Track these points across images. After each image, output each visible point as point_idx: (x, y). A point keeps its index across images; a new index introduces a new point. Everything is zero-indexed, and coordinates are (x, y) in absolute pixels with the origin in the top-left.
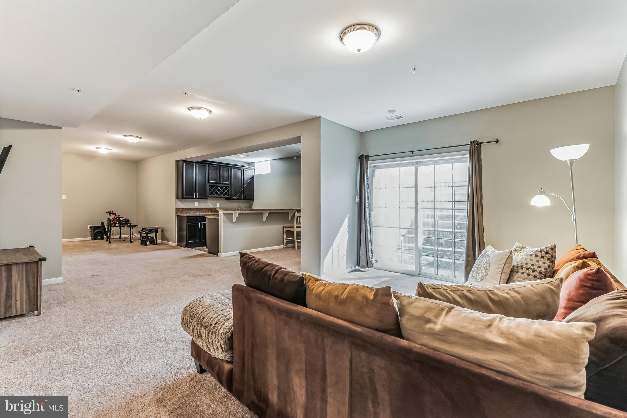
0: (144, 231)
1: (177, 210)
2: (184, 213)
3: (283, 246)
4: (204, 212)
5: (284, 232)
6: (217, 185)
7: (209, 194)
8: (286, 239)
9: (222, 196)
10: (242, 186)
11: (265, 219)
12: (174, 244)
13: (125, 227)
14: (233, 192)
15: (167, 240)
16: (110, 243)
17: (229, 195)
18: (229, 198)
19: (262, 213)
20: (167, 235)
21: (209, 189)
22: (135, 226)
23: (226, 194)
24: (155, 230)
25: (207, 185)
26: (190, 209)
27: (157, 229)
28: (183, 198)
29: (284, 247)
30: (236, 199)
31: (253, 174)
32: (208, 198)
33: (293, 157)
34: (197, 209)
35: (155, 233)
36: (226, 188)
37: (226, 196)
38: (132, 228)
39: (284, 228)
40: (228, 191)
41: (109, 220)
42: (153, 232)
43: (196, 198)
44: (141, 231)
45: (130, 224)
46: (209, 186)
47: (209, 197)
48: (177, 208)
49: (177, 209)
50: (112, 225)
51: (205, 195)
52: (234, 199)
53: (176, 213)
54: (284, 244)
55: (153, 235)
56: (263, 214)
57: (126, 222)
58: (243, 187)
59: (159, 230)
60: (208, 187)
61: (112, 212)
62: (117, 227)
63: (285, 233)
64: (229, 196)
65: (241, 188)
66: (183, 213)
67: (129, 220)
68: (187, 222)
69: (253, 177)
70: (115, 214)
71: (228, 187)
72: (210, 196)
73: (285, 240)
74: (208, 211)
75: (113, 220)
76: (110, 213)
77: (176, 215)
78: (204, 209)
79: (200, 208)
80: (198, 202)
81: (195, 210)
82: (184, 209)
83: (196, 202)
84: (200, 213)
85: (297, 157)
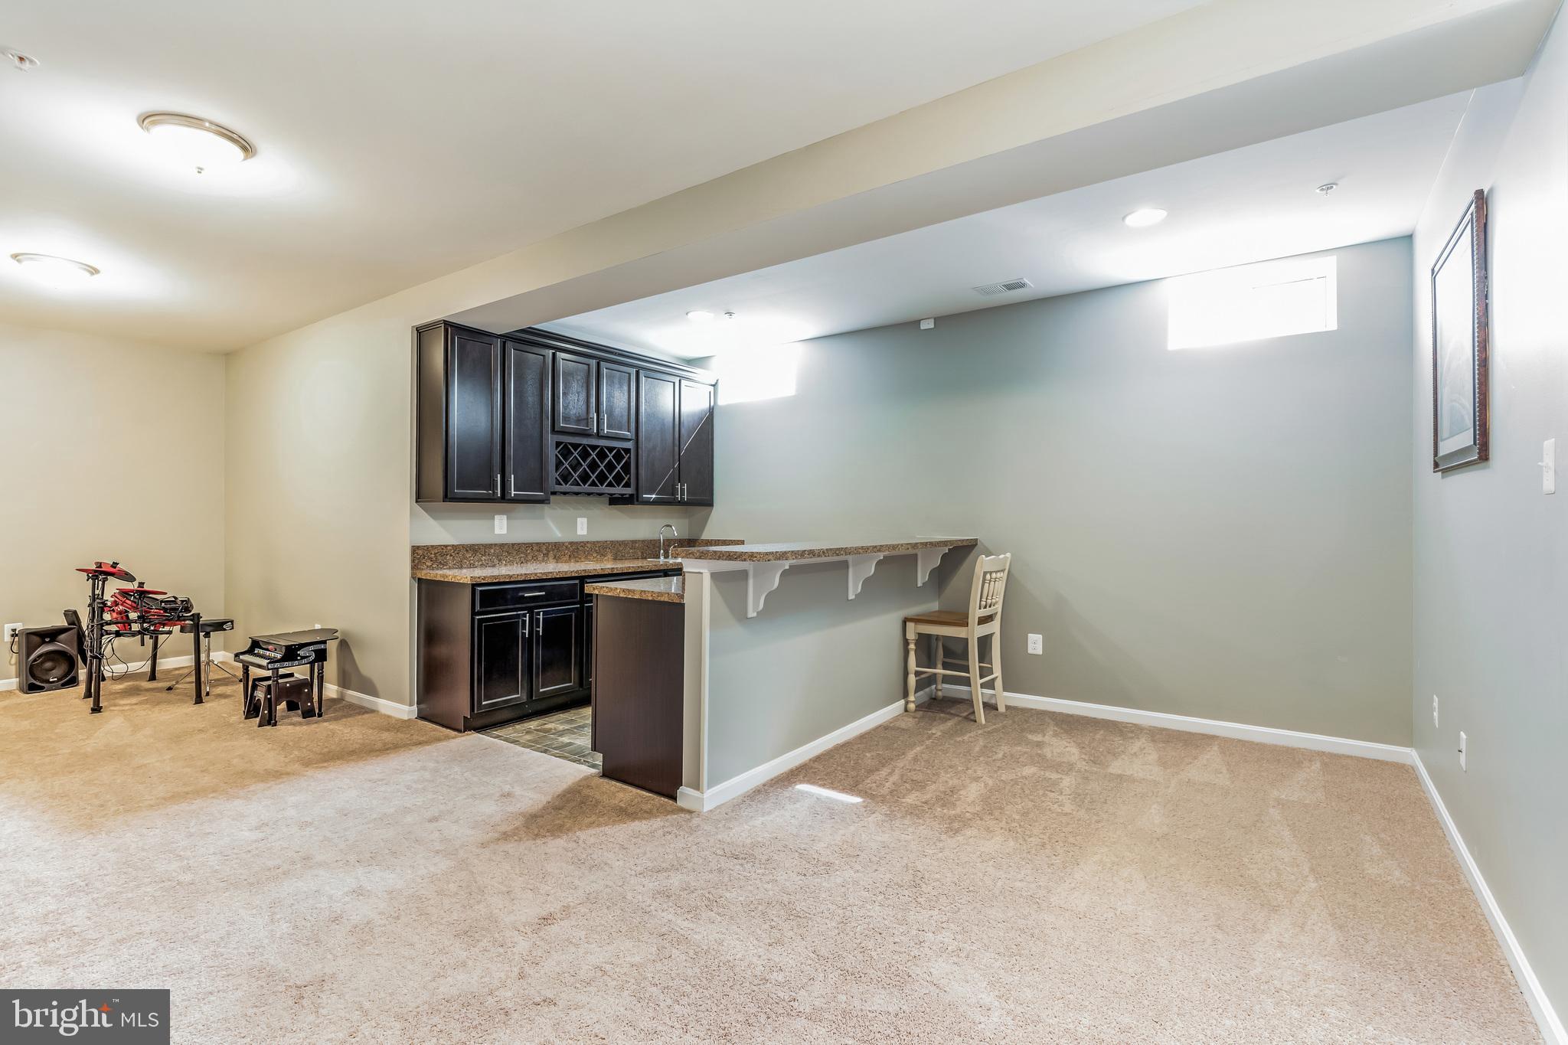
0: (261, 652)
1: (420, 555)
2: (450, 568)
3: (902, 702)
4: (530, 557)
5: (906, 642)
6: (585, 441)
7: (559, 483)
8: (917, 674)
9: (603, 489)
10: (677, 449)
11: (854, 588)
12: (404, 710)
13: (170, 633)
14: (642, 472)
15: (369, 688)
16: (97, 709)
17: (627, 485)
18: (631, 496)
19: (845, 565)
20: (367, 664)
21: (556, 455)
22: (219, 626)
23: (618, 479)
24: (312, 648)
25: (550, 439)
26: (474, 549)
27: (324, 642)
28: (448, 497)
29: (906, 710)
30: (655, 502)
31: (712, 404)
32: (552, 498)
33: (917, 322)
34: (502, 546)
35: (312, 663)
36: (618, 457)
37: (618, 490)
38: (207, 635)
39: (910, 626)
40: (626, 468)
41: (98, 606)
42: (303, 658)
43: (504, 498)
44: (243, 653)
45: (198, 616)
46: (558, 444)
47: (554, 493)
48: (418, 547)
49: (420, 552)
50: (106, 628)
51: (539, 483)
52: (648, 502)
53: (415, 566)
54: (906, 694)
55: (300, 672)
56: (848, 568)
57: (178, 612)
58: (679, 454)
59: (332, 647)
60: (551, 453)
61: (115, 565)
62: (134, 634)
63: (912, 646)
64: (628, 491)
65: (674, 456)
66: (443, 565)
67: (188, 601)
68: (474, 613)
69: (711, 410)
70: (127, 577)
71: (627, 451)
72: (558, 488)
73: (912, 680)
74: (546, 555)
75: (116, 604)
76: (99, 574)
77: (413, 577)
78: (530, 545)
79: (513, 545)
80: (505, 516)
81: (492, 551)
82: (446, 546)
83: (497, 517)
84: (512, 562)
85: (938, 320)
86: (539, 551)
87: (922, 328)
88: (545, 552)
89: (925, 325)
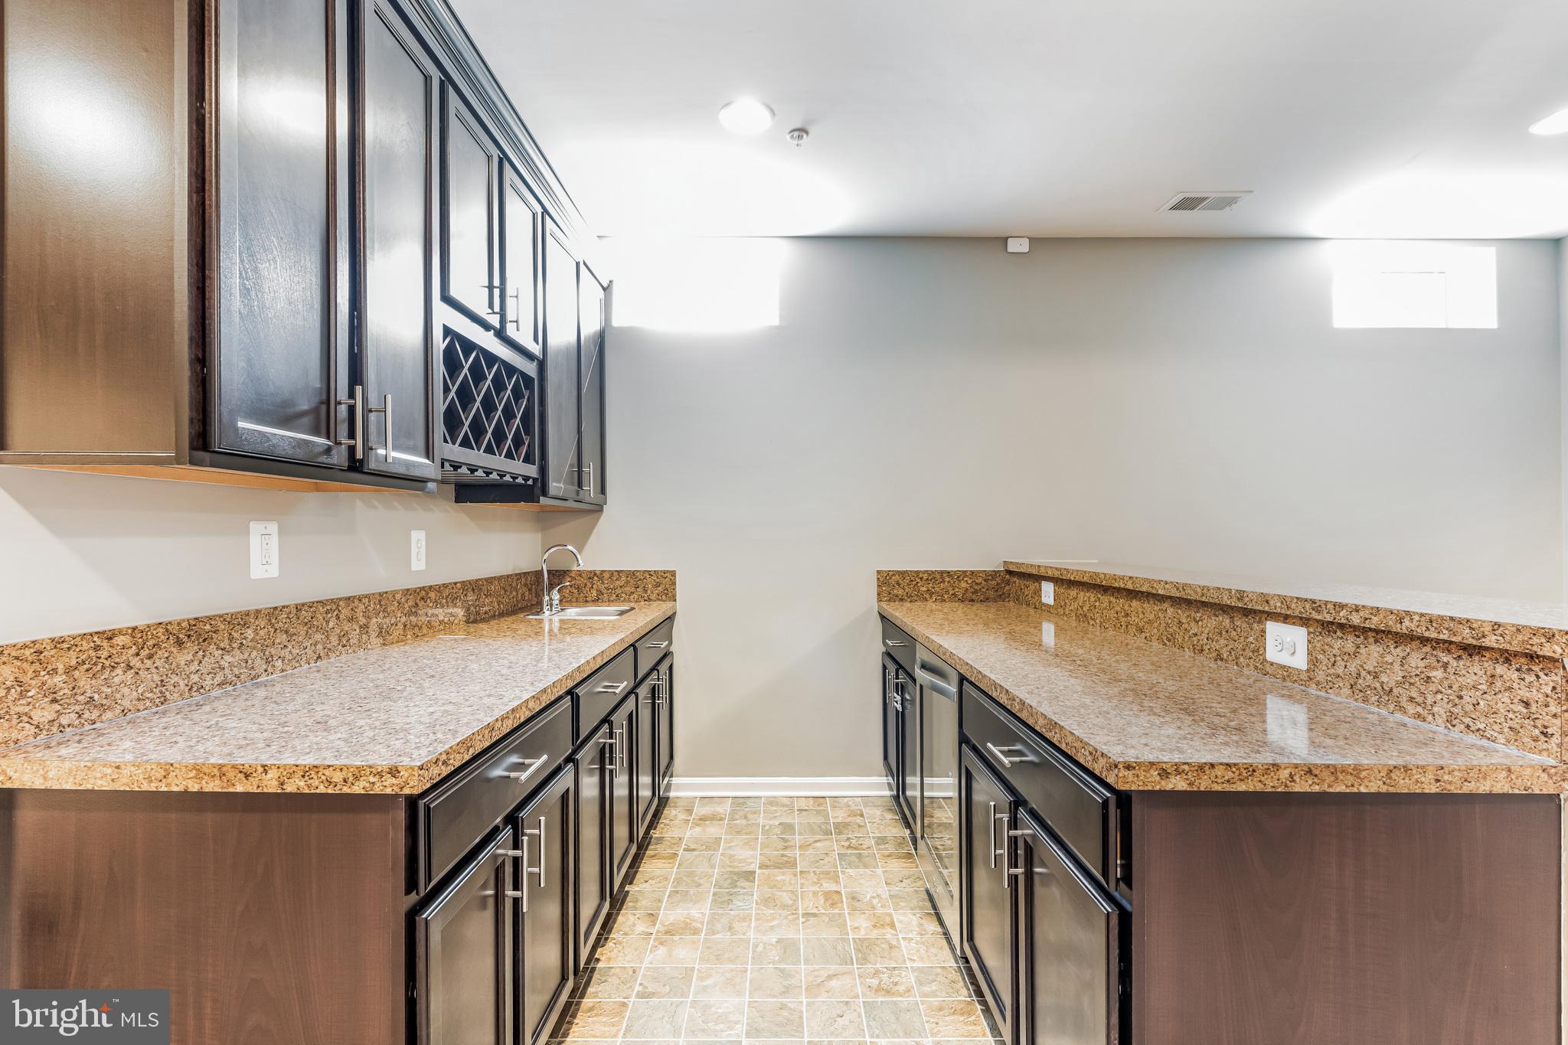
6: (482, 343)
9: (503, 459)
10: (578, 395)
14: (551, 434)
17: (528, 458)
18: (535, 481)
23: (517, 442)
25: (437, 319)
31: (603, 323)
36: (517, 392)
37: (522, 465)
40: (526, 421)
47: (443, 463)
51: (423, 431)
69: (602, 336)
71: (528, 381)
72: (445, 449)
78: (332, 605)
79: (299, 608)
80: (273, 528)
81: (250, 633)
82: (110, 636)
83: (256, 528)
84: (297, 659)
85: (1033, 241)
86: (351, 620)
87: (1010, 250)
88: (363, 621)
89: (1013, 246)
